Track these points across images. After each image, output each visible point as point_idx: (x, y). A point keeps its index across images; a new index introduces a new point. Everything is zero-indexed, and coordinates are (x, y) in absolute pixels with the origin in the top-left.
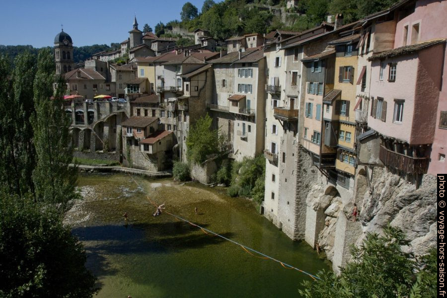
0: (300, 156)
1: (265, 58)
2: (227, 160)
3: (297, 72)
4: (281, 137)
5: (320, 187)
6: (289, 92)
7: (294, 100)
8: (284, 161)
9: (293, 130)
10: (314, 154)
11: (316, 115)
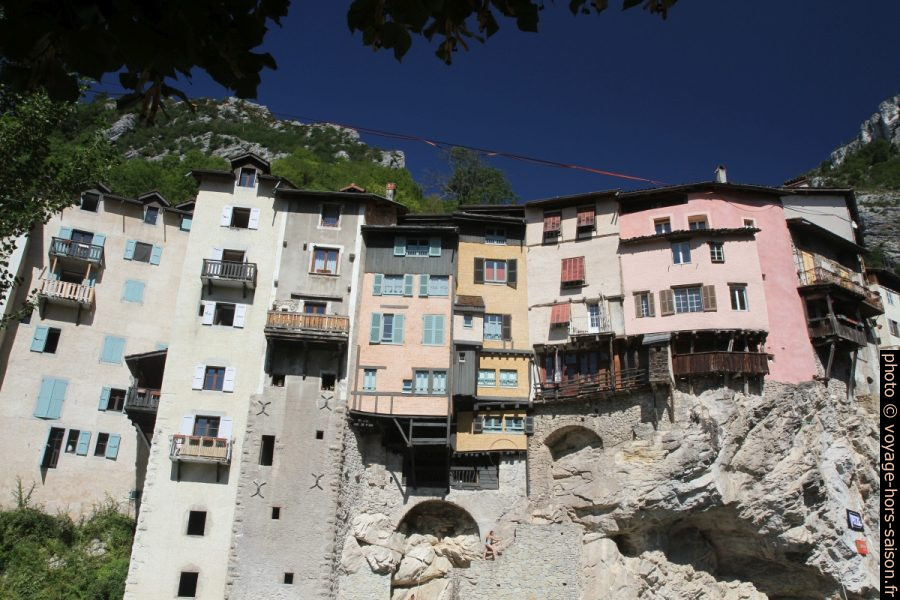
3: (337, 250)
4: (253, 397)
5: (380, 516)
6: (299, 288)
7: (324, 306)
8: (267, 458)
9: (321, 372)
10: (415, 420)
11: (421, 337)
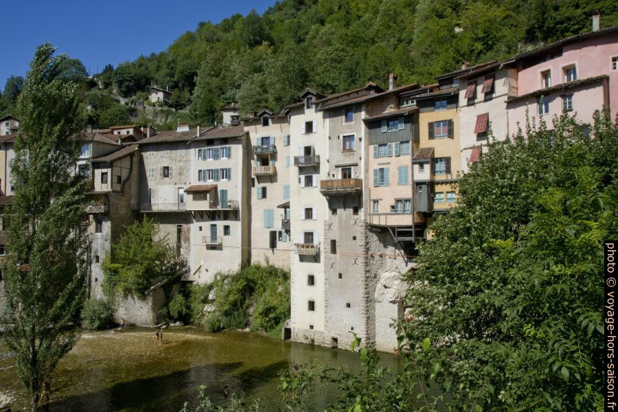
0: (367, 237)
1: (248, 133)
2: (179, 285)
3: (354, 135)
4: (325, 221)
5: (394, 274)
6: (338, 161)
7: (350, 169)
8: (334, 250)
9: (352, 206)
10: (398, 228)
11: (397, 181)
